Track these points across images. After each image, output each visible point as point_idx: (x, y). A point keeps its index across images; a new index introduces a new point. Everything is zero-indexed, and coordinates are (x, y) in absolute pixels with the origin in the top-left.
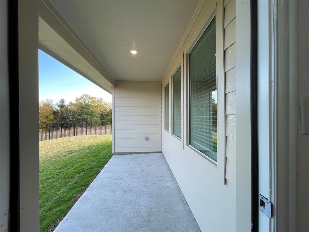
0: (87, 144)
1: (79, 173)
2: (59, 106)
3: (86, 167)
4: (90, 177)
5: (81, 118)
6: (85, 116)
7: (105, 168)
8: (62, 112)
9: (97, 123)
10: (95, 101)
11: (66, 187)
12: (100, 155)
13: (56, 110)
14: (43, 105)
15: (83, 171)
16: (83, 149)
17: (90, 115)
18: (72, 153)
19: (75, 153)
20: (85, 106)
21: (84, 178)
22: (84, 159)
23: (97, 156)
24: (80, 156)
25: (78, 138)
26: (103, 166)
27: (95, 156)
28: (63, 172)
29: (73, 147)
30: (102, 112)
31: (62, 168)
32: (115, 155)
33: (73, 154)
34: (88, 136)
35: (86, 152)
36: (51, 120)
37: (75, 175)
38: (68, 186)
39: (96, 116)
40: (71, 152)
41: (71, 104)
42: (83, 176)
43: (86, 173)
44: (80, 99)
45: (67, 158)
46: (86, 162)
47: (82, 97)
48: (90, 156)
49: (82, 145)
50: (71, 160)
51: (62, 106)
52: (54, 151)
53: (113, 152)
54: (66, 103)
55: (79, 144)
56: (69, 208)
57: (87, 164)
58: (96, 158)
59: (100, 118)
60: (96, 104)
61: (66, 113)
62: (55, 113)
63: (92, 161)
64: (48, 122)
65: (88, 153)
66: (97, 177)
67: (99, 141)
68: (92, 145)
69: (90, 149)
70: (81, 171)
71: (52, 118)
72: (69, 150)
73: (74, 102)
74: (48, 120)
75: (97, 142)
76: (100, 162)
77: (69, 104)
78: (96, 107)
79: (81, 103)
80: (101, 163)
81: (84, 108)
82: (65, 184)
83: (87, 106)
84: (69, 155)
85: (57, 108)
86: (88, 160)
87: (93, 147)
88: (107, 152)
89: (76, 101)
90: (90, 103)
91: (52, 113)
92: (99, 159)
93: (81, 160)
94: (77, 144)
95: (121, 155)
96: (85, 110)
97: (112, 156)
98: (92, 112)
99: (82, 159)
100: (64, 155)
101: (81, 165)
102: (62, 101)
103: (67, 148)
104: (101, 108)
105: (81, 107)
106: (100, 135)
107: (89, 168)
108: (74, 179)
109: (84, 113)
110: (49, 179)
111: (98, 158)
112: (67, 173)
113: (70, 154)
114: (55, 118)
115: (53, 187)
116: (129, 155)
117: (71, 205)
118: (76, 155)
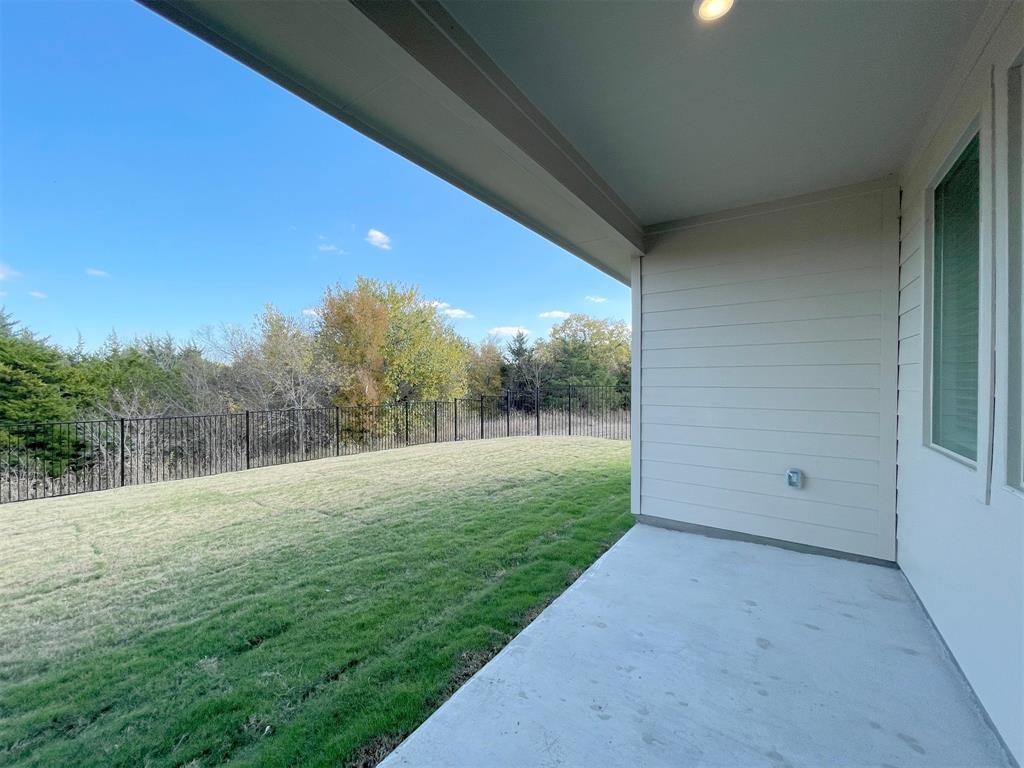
0: (560, 467)
1: (509, 563)
2: (513, 352)
3: (536, 548)
4: (535, 593)
5: (565, 383)
6: (574, 380)
7: (593, 571)
8: (519, 367)
9: (608, 400)
10: (603, 333)
11: (459, 608)
12: (589, 509)
13: (507, 363)
14: (483, 350)
15: (523, 561)
16: (546, 479)
17: (589, 376)
18: (515, 486)
19: (521, 489)
20: (574, 349)
21: (516, 589)
22: (539, 516)
23: (579, 512)
24: (531, 502)
25: (542, 444)
26: (590, 558)
27: (573, 513)
28: (471, 544)
29: (520, 469)
30: (625, 366)
31: (472, 531)
32: (642, 523)
33: (515, 490)
34: (573, 438)
35: (552, 490)
36: (496, 389)
37: (497, 568)
38: (466, 604)
39: (605, 380)
40: (511, 485)
41: (540, 345)
42: (518, 580)
43: (526, 573)
44: (563, 329)
45: (496, 499)
46: (541, 528)
47: (567, 322)
48: (557, 510)
49: (547, 467)
50: (504, 511)
51: (518, 353)
52: (475, 474)
53: (635, 510)
54: (529, 345)
55: (541, 460)
56: (431, 705)
57: (542, 538)
58: (573, 521)
59: (618, 384)
60: (607, 342)
61: (529, 370)
62: (504, 370)
63: (561, 529)
64: (489, 394)
65: (556, 496)
66: (556, 604)
67: (599, 458)
68: (574, 470)
69: (565, 481)
70: (516, 559)
71: (497, 383)
72: (509, 476)
73: (548, 340)
74: (490, 390)
75: (593, 462)
76: (584, 540)
77: (535, 346)
78: (605, 352)
79: (564, 341)
80: (585, 546)
81: (572, 355)
82: (460, 592)
83: (580, 349)
84: (505, 492)
85: (509, 359)
86: (549, 521)
87: (577, 479)
88: (616, 506)
89: (553, 335)
90: (588, 340)
91: (499, 370)
92: (582, 526)
93: (529, 516)
94: (534, 461)
95: (668, 528)
96: (575, 360)
97: (631, 527)
98: (594, 367)
99: (534, 512)
100: (491, 488)
101: (520, 536)
102: (520, 339)
103: (506, 470)
104: (622, 353)
105: (565, 351)
106: (608, 441)
107: (545, 556)
108: (489, 582)
109: (571, 370)
110: (433, 558)
111: (581, 520)
112: (478, 553)
113: (507, 487)
114: (503, 384)
115: (428, 592)
116: (703, 537)
117: (440, 693)
118: (520, 495)
